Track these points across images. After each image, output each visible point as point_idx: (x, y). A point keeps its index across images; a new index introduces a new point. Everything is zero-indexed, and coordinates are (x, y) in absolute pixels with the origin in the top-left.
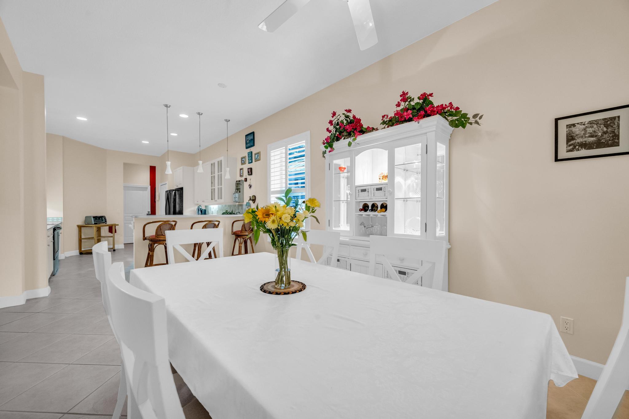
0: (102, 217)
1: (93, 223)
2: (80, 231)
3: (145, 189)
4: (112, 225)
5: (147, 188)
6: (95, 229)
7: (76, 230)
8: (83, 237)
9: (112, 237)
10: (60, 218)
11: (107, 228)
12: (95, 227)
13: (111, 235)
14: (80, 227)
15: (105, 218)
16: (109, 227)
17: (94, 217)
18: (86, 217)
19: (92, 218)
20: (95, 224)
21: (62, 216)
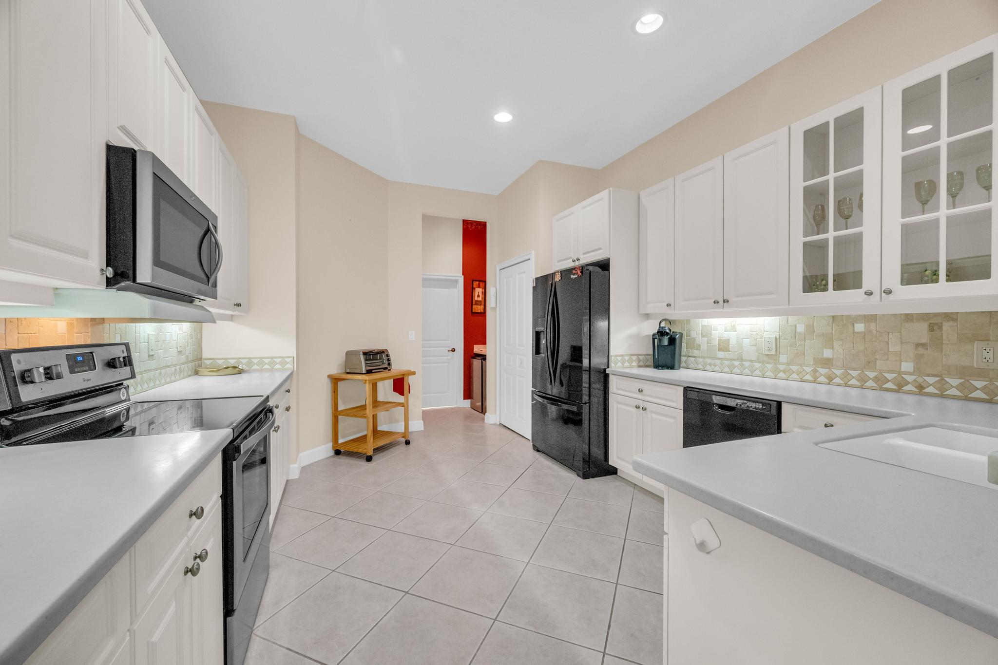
0: (382, 352)
1: (364, 371)
2: (334, 392)
3: (453, 283)
4: (404, 375)
5: (457, 281)
6: (368, 387)
7: (325, 387)
8: (341, 407)
9: (402, 405)
10: (288, 360)
11: (390, 384)
12: (369, 383)
13: (400, 399)
14: (335, 381)
15: (387, 356)
16: (394, 380)
17: (365, 354)
18: (349, 354)
19: (362, 357)
20: (369, 372)
21: (294, 353)
